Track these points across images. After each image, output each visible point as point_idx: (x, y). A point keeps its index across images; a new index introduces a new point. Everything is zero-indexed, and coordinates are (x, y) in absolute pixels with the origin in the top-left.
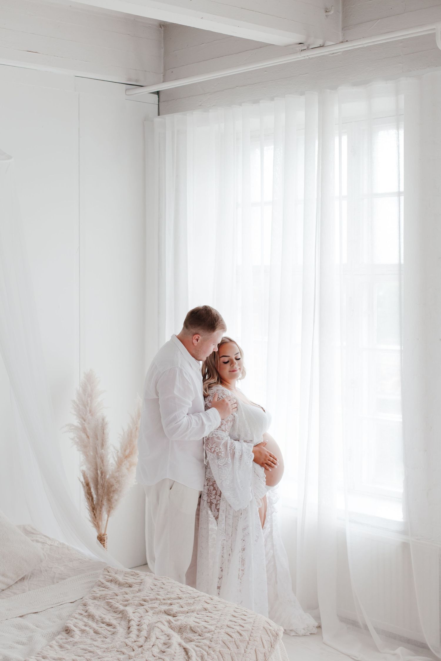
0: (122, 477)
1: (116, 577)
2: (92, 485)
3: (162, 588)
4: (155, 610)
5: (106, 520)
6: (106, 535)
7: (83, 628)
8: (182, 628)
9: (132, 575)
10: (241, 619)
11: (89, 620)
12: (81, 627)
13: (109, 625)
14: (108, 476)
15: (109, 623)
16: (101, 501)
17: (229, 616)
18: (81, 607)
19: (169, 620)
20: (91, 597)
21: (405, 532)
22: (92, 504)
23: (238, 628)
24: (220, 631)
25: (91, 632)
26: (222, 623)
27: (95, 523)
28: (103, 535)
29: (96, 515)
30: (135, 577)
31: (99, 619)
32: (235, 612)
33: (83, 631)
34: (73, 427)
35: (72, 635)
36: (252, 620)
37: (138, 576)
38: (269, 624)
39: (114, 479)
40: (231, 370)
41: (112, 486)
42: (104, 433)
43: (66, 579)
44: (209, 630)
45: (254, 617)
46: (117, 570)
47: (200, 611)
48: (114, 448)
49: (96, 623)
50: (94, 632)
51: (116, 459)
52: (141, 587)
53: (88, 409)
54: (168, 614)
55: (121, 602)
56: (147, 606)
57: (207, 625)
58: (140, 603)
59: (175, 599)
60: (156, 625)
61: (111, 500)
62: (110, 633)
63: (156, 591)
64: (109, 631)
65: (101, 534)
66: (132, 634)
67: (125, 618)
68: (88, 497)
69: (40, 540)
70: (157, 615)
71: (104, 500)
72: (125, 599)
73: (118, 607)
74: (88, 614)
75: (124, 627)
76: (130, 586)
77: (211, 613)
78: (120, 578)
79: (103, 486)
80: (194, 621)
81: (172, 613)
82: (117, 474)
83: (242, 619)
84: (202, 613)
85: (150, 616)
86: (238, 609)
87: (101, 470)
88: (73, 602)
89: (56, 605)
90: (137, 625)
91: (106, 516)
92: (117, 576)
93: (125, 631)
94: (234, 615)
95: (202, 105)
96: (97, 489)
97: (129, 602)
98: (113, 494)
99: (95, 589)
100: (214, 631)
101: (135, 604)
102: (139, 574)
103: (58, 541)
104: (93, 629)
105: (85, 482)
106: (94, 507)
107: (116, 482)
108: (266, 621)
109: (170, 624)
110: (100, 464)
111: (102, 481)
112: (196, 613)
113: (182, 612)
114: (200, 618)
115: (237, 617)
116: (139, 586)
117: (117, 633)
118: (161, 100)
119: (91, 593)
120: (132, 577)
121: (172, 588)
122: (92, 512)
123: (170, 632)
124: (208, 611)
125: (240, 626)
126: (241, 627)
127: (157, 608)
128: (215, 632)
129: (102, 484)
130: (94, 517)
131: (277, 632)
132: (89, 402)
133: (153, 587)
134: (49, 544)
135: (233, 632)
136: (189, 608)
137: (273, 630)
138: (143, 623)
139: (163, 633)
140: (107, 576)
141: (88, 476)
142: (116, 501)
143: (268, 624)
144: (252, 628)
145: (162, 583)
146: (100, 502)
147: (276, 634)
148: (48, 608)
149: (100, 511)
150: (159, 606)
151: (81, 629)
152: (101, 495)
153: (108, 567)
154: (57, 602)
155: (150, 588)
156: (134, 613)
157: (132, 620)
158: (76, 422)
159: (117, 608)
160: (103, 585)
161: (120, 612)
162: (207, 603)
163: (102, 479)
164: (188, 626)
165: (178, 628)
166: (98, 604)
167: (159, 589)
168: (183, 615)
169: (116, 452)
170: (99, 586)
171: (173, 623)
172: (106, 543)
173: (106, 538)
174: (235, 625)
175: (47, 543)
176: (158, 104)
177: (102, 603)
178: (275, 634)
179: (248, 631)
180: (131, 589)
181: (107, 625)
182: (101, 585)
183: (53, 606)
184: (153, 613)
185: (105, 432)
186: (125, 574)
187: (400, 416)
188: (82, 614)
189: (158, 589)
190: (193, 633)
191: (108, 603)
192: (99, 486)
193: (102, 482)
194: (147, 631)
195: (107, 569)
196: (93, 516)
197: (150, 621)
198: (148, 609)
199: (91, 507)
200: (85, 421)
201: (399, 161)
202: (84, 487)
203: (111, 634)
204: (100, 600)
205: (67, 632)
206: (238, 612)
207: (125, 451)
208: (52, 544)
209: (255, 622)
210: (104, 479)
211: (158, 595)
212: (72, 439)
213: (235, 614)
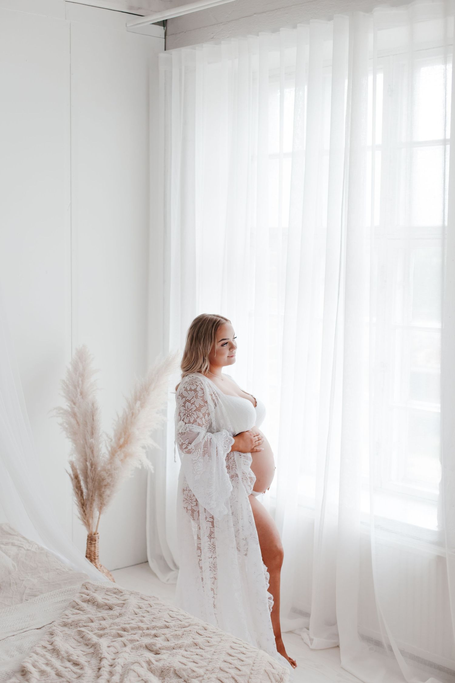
0: (114, 470)
1: (94, 596)
2: (81, 478)
3: (148, 612)
4: (135, 643)
5: (98, 517)
6: (98, 534)
7: (44, 667)
8: (164, 670)
9: (115, 593)
10: (238, 659)
11: (53, 655)
12: (41, 667)
13: (76, 664)
14: (99, 469)
15: (76, 661)
16: (92, 496)
17: (224, 654)
18: (47, 637)
19: (149, 660)
20: (61, 624)
21: (440, 544)
22: (81, 500)
23: (233, 672)
24: (211, 676)
25: (53, 673)
26: (214, 665)
27: (85, 521)
28: (94, 534)
29: (86, 512)
30: (118, 595)
31: (65, 655)
32: (232, 648)
33: (42, 672)
34: (62, 411)
35: (28, 678)
36: (250, 661)
37: (122, 594)
38: (272, 666)
39: (105, 472)
40: (230, 356)
41: (103, 480)
42: (93, 420)
43: (37, 596)
44: (197, 674)
45: (254, 656)
46: (97, 587)
47: (189, 646)
48: (107, 435)
49: (61, 660)
50: (56, 674)
51: (109, 449)
52: (123, 610)
53: (79, 390)
54: (149, 650)
55: (97, 631)
56: (127, 636)
57: (195, 667)
58: (118, 633)
59: (161, 628)
60: (132, 667)
61: (103, 495)
62: (75, 676)
63: (139, 616)
64: (75, 673)
65: (92, 531)
66: (102, 679)
67: (97, 655)
68: (76, 492)
69: (17, 542)
70: (136, 650)
71: (95, 495)
72: (101, 626)
73: (91, 638)
74: (53, 647)
75: (94, 668)
76: (110, 608)
77: (203, 649)
78: (100, 598)
79: (93, 480)
80: (180, 662)
81: (155, 648)
82: (109, 467)
83: (240, 659)
84: (191, 650)
85: (127, 652)
86: (236, 643)
87: (90, 461)
88: (40, 628)
89: (19, 632)
90: (110, 664)
91: (98, 513)
92: (96, 595)
93: (94, 674)
94: (230, 654)
95: (214, 37)
96: (86, 483)
97: (106, 631)
98: (104, 489)
99: (67, 612)
100: (203, 676)
101: (112, 634)
102: (122, 592)
103: (37, 545)
104: (55, 670)
105: (74, 475)
106: (84, 503)
107: (108, 476)
108: (268, 662)
109: (149, 665)
110: (90, 455)
111: (91, 474)
112: (184, 649)
113: (167, 648)
114: (188, 656)
115: (233, 656)
116: (120, 608)
117: (84, 676)
118: (168, 33)
119: (62, 617)
120: (115, 595)
121: (160, 611)
122: (81, 509)
123: (149, 676)
124: (198, 647)
125: (236, 668)
126: (238, 670)
127: (138, 641)
128: (205, 678)
129: (92, 477)
130: (84, 514)
131: (281, 676)
132: (80, 382)
133: (137, 610)
134: (26, 549)
135: (226, 678)
136: (176, 642)
137: (277, 673)
138: (116, 663)
139: (140, 678)
140: (84, 595)
141: (77, 467)
142: (109, 496)
143: (270, 665)
144: (251, 673)
145: (149, 604)
146: (90, 497)
147: (281, 678)
148: (9, 635)
149: (91, 507)
150: (141, 638)
151: (40, 670)
152: (91, 490)
153: (87, 582)
154: (21, 628)
155: (133, 612)
156: (109, 647)
157: (104, 658)
158: (65, 405)
159: (89, 640)
160: (78, 607)
161: (93, 645)
162: (199, 634)
163: (93, 472)
164: (172, 669)
165: (159, 671)
166: (68, 633)
167: (145, 613)
168: (168, 653)
169: (110, 440)
170: (73, 607)
171: (153, 664)
172: (98, 543)
173: (97, 538)
174: (229, 668)
175: (24, 547)
176: (164, 37)
177: (72, 632)
178: (279, 679)
179: (245, 675)
180: (111, 612)
181: (74, 663)
182: (75, 606)
183: (15, 633)
184: (132, 648)
185: (95, 418)
186: (107, 591)
187: (439, 405)
188: (46, 648)
189: (143, 613)
190: (178, 677)
191: (80, 632)
192: (88, 480)
193: (93, 475)
194: (120, 674)
195: (85, 585)
196: (82, 513)
197: (126, 659)
198: (127, 642)
199: (80, 503)
200: (75, 404)
201: (446, 99)
202: (72, 479)
203: (77, 678)
204: (71, 627)
205: (23, 673)
206: (235, 649)
207: (119, 439)
208: (30, 549)
209: (254, 663)
210: (94, 472)
211: (142, 621)
212: (61, 425)
213: (231, 651)
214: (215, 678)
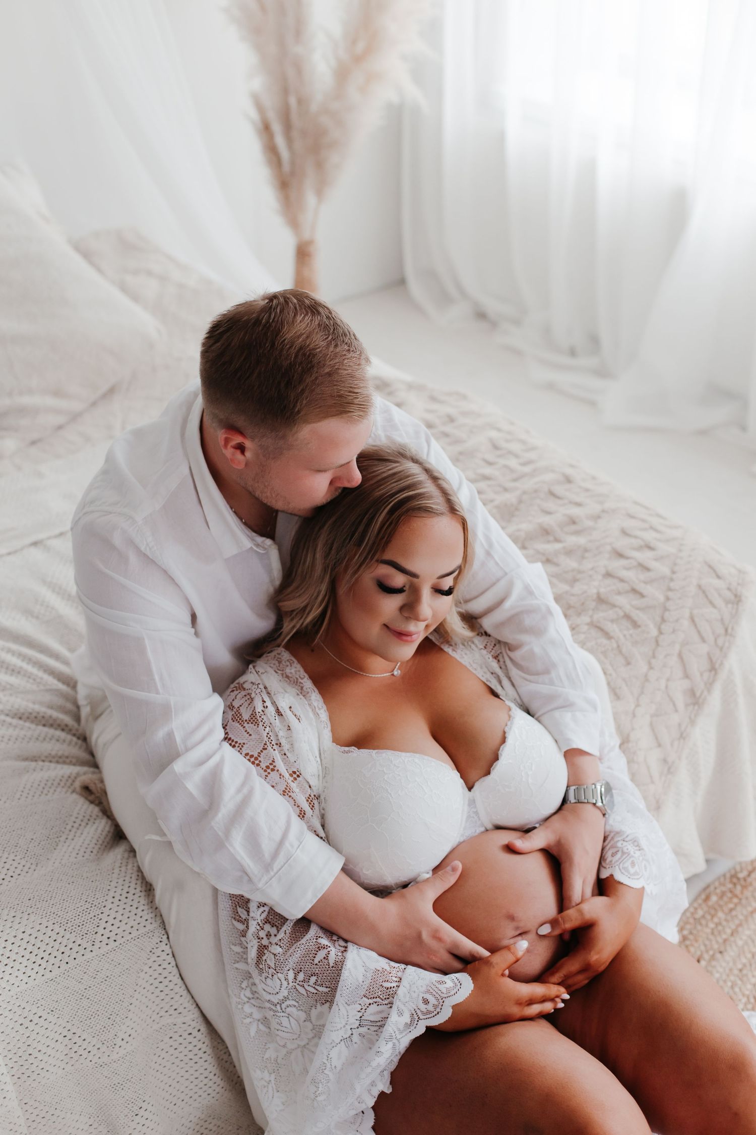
0: (347, 111)
2: (277, 129)
5: (314, 210)
6: (315, 242)
10: (639, 564)
14: (315, 109)
16: (302, 166)
22: (279, 173)
23: (627, 602)
27: (288, 215)
28: (309, 244)
29: (291, 198)
32: (625, 534)
39: (328, 116)
41: (324, 132)
48: (328, 34)
51: (334, 64)
61: (325, 165)
65: (304, 238)
68: (267, 156)
71: (308, 164)
79: (303, 131)
82: (336, 104)
83: (642, 566)
86: (634, 518)
87: (296, 93)
91: (314, 200)
94: (620, 551)
105: (261, 121)
106: (285, 180)
107: (335, 124)
110: (294, 80)
122: (280, 192)
125: (633, 592)
129: (301, 126)
130: (286, 203)
141: (268, 106)
142: (336, 167)
146: (299, 167)
149: (300, 189)
152: (300, 152)
163: (301, 116)
169: (333, 45)
192: (293, 132)
193: (301, 122)
196: (283, 201)
199: (277, 180)
202: (259, 133)
206: (630, 536)
207: (354, 43)
209: (673, 573)
210: (304, 116)
213: (622, 544)
214: (588, 624)
